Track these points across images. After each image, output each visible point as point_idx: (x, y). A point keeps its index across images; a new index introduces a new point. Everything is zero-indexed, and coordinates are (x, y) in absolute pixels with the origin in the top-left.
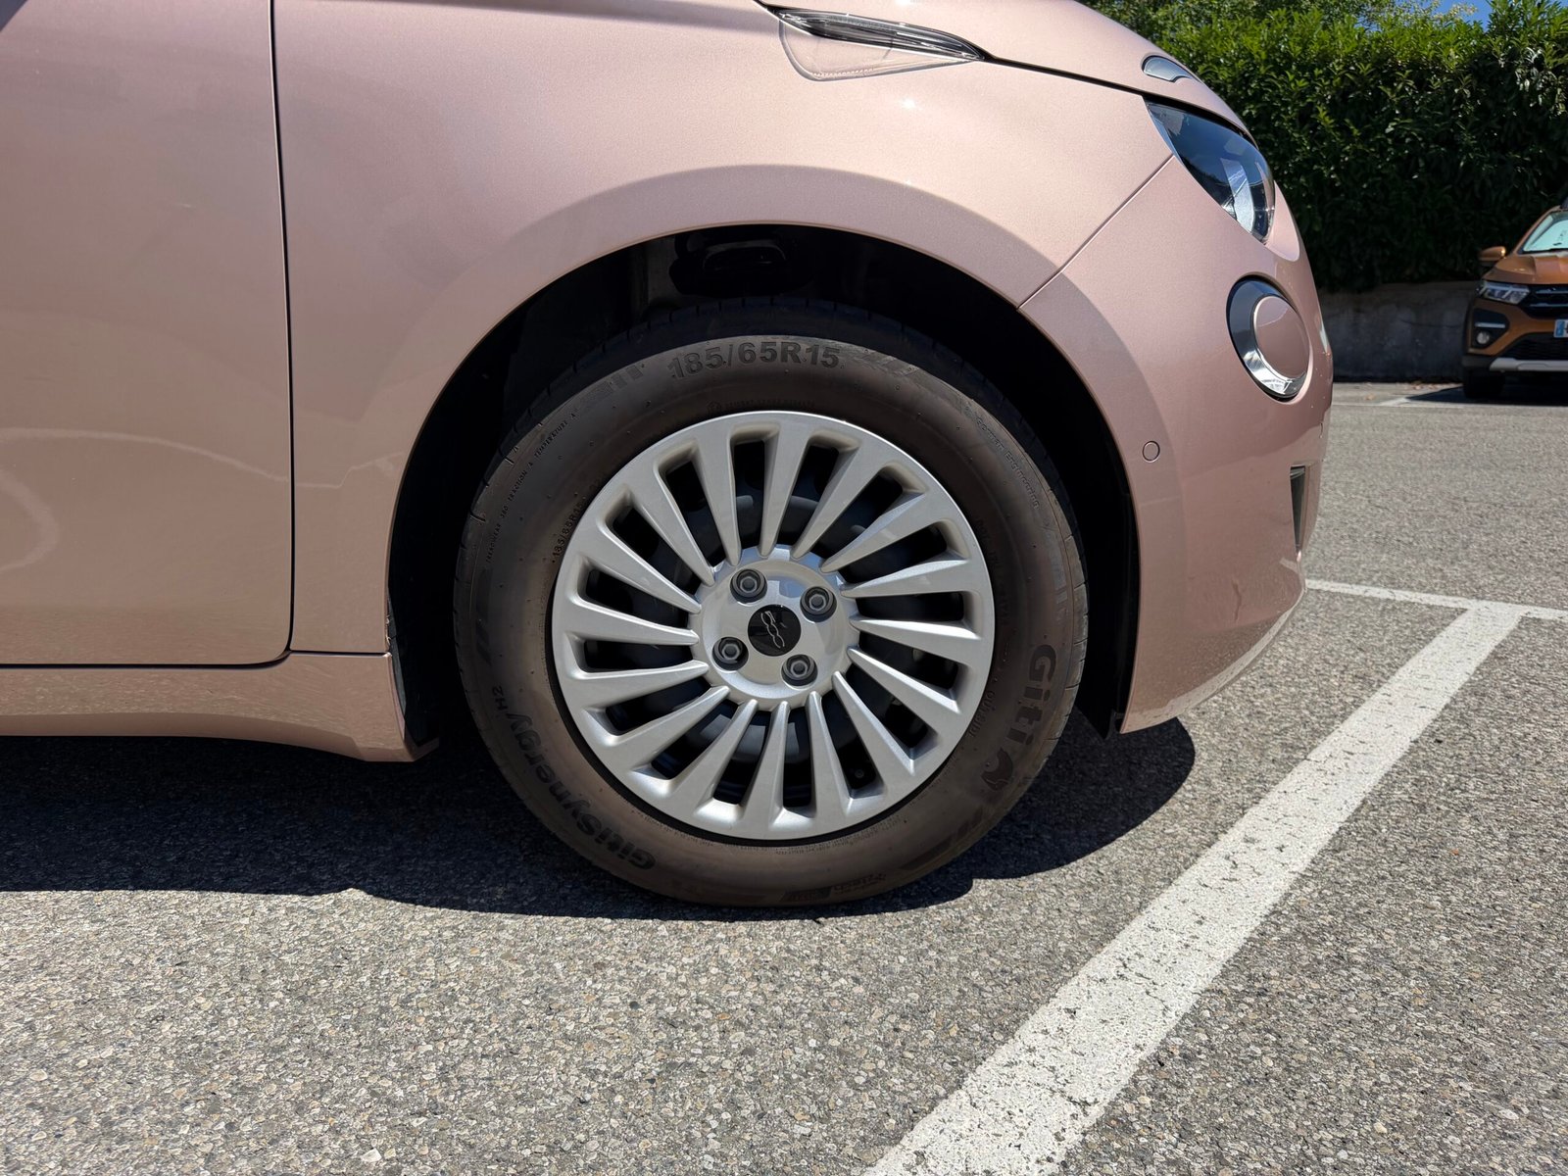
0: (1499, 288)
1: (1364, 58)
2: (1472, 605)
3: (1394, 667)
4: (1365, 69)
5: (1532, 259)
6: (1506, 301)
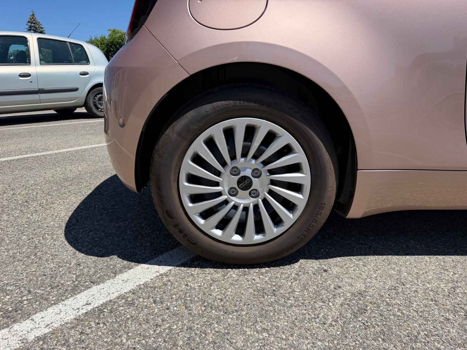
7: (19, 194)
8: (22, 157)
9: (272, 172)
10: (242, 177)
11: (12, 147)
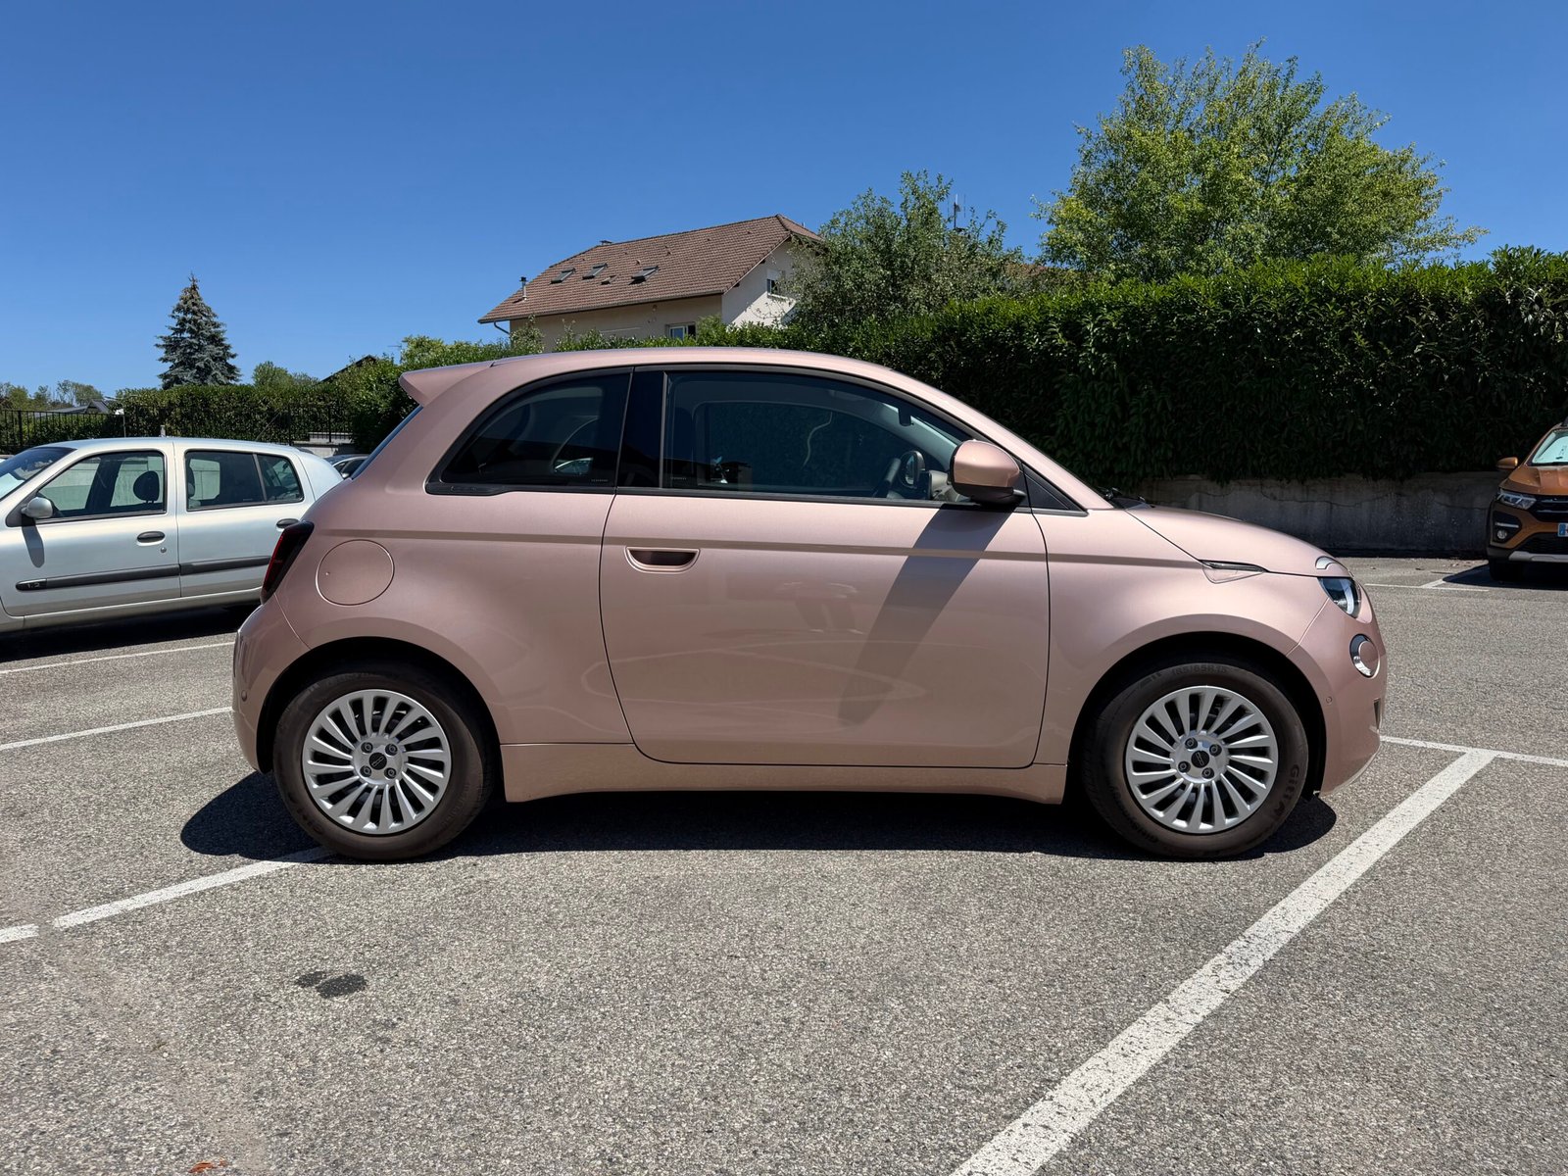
0: (1512, 496)
1: (1393, 292)
2: (1469, 750)
3: (1424, 781)
4: (1393, 302)
5: (1537, 471)
6: (1519, 506)
7: (123, 788)
8: (131, 725)
9: (409, 748)
10: (375, 754)
11: (113, 705)
